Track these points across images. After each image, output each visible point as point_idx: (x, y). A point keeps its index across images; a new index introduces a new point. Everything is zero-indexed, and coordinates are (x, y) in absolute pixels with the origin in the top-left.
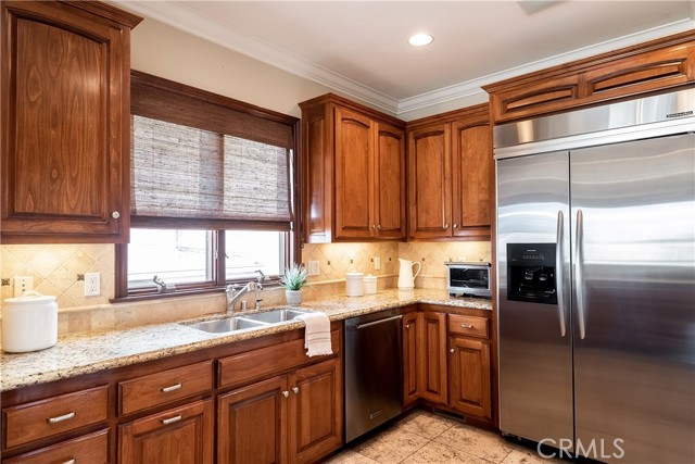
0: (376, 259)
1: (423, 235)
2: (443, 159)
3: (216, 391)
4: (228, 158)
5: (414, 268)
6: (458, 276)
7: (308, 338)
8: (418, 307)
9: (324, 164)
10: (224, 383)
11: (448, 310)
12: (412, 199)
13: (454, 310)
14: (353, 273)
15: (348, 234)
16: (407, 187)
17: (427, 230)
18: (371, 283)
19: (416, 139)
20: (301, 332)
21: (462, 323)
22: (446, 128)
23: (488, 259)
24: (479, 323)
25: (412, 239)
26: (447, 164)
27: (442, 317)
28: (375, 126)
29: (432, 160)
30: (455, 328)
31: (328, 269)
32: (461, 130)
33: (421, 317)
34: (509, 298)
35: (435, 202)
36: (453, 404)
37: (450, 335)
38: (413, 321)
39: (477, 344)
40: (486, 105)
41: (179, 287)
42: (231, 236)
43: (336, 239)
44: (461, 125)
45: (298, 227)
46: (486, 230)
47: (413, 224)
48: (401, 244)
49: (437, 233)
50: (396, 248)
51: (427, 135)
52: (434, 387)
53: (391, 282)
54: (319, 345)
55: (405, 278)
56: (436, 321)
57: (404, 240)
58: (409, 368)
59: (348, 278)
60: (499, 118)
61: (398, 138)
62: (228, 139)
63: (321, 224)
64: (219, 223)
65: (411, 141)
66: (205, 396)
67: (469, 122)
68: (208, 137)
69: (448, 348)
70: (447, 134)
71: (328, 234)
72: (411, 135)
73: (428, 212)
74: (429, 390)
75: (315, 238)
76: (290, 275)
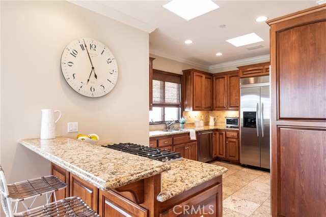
0: (202, 116)
1: (218, 109)
2: (224, 86)
3: (173, 145)
4: (166, 88)
5: (214, 119)
6: (229, 121)
7: (191, 135)
8: (217, 130)
9: (190, 88)
10: (174, 143)
11: (226, 131)
12: (215, 97)
13: (228, 130)
14: (197, 120)
15: (197, 109)
16: (213, 94)
17: (219, 107)
18: (202, 123)
19: (216, 79)
20: (189, 134)
21: (230, 134)
22: (226, 76)
23: (238, 116)
24: (235, 134)
25: (214, 110)
26: (226, 87)
27: (224, 133)
28: (204, 76)
29: (221, 86)
30: (228, 136)
31: (189, 119)
32: (230, 77)
33: (218, 133)
34: (244, 127)
35: (223, 99)
36: (227, 158)
37: (227, 138)
38: (215, 134)
39: (234, 140)
40: (237, 70)
41: (156, 122)
42: (167, 109)
43: (193, 110)
44: (230, 76)
45: (182, 106)
46: (237, 107)
47: (215, 105)
48: (210, 112)
49: (223, 108)
50: (208, 113)
51: (219, 78)
52: (221, 153)
53: (207, 123)
54: (193, 137)
55: (212, 123)
56: (222, 134)
57: (212, 110)
58: (214, 147)
59: (195, 121)
60: (242, 76)
61: (210, 79)
62: (166, 83)
63: (188, 106)
64: (163, 105)
65: (214, 79)
66: (171, 146)
67: (233, 75)
68: (162, 82)
69: (226, 141)
70: (226, 78)
71: (191, 108)
72: (214, 78)
73: (219, 102)
74: (220, 154)
75: (186, 110)
76: (182, 120)
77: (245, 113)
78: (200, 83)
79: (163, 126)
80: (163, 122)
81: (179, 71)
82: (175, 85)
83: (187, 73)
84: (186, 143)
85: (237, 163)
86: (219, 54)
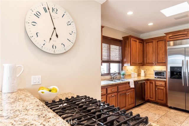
0: (136, 70)
1: (148, 64)
2: (153, 48)
3: (118, 92)
4: (111, 49)
5: (145, 72)
6: (157, 74)
8: (148, 80)
9: (128, 50)
11: (155, 81)
12: (145, 56)
13: (157, 81)
14: (133, 73)
15: (133, 64)
16: (144, 54)
17: (149, 63)
18: (136, 74)
19: (146, 43)
20: (129, 83)
21: (158, 83)
22: (154, 41)
23: (165, 70)
24: (163, 83)
25: (145, 65)
26: (154, 49)
27: (154, 82)
28: (138, 41)
29: (150, 48)
30: (157, 84)
31: (127, 72)
32: (157, 41)
33: (148, 82)
34: (171, 78)
35: (151, 57)
36: (156, 101)
37: (156, 86)
38: (147, 83)
39: (163, 88)
41: (104, 74)
42: (111, 64)
43: (131, 65)
44: (157, 40)
45: (122, 62)
46: (165, 63)
47: (145, 62)
49: (151, 64)
50: (140, 67)
51: (149, 42)
52: (152, 97)
53: (139, 75)
54: (132, 86)
55: (142, 74)
56: (152, 83)
57: (143, 65)
58: (146, 93)
59: (131, 73)
60: (168, 40)
61: (142, 43)
62: (111, 45)
63: (127, 62)
64: (109, 62)
65: (145, 44)
66: (116, 92)
67: (160, 40)
68: (108, 45)
69: (155, 89)
70: (154, 43)
71: (129, 64)
72: (145, 42)
73: (149, 59)
74: (150, 98)
75: (125, 65)
76: (122, 73)
77: (172, 68)
78: (135, 46)
79: (108, 77)
80: (109, 74)
81: (120, 38)
82: (118, 47)
83: (126, 39)
84: (127, 90)
85: (165, 105)
86: (151, 24)
